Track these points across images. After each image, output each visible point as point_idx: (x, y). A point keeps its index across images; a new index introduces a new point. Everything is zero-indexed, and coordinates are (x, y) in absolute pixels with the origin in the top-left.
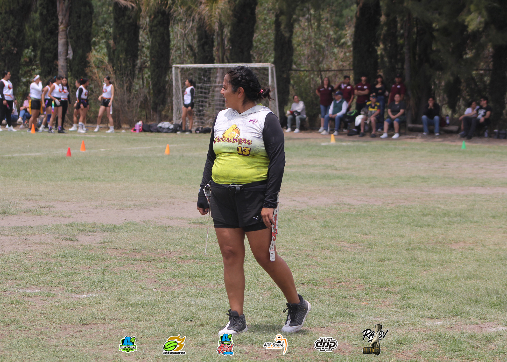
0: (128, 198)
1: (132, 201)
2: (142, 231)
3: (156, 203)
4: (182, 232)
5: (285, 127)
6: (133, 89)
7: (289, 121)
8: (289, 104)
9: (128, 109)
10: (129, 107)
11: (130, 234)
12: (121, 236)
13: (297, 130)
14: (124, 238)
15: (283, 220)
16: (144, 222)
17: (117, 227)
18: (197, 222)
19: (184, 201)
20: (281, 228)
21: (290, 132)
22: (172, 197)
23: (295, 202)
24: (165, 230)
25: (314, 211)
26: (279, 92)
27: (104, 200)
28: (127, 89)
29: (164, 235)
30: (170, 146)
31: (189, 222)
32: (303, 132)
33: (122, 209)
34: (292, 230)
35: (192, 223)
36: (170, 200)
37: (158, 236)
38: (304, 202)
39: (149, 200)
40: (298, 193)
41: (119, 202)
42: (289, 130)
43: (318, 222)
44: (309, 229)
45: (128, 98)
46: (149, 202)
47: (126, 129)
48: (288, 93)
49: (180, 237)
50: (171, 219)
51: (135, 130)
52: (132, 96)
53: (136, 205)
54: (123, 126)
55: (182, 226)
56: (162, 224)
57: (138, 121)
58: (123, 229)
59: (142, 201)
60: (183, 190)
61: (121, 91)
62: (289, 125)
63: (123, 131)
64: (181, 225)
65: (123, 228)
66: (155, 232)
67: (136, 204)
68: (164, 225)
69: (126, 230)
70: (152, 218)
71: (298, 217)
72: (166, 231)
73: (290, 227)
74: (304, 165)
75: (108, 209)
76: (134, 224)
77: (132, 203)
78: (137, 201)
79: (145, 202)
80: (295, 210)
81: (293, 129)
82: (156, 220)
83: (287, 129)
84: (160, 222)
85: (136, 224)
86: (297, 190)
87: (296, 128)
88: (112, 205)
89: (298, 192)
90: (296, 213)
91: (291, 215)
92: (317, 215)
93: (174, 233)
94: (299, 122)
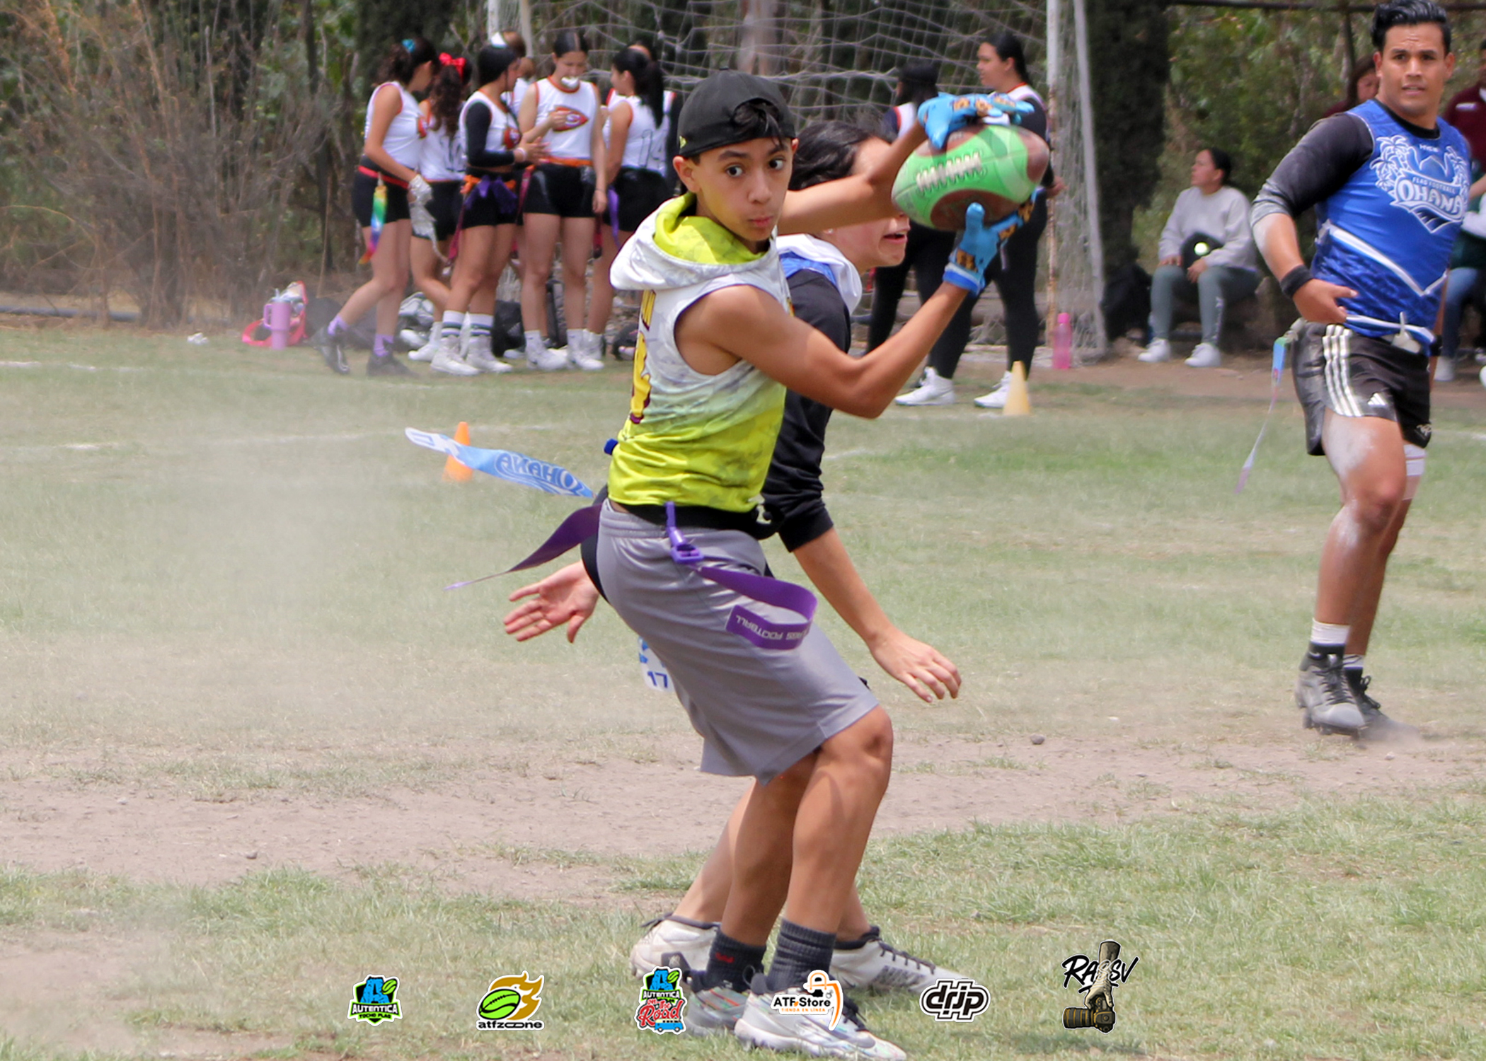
0: (259, 735)
1: (279, 747)
2: (356, 926)
3: (423, 768)
4: (594, 941)
5: (1137, 334)
6: (257, 95)
7: (1159, 295)
8: (1158, 199)
9: (227, 210)
10: (231, 200)
11: (291, 942)
12: (240, 957)
13: (1205, 353)
14: (260, 969)
15: (1172, 879)
16: (365, 875)
17: (210, 903)
18: (670, 881)
19: (584, 756)
20: (1164, 927)
21: (1162, 360)
22: (511, 732)
23: (1232, 776)
24: (489, 924)
25: (1348, 830)
26: (1102, 130)
27: (119, 740)
28: (219, 98)
29: (486, 951)
30: (471, 428)
31: (626, 879)
32: (1241, 361)
33: (228, 795)
34: (1228, 938)
35: (645, 885)
36: (502, 749)
37: (455, 959)
38: (1280, 777)
39: (379, 748)
40: (1237, 722)
41: (205, 755)
42: (1158, 348)
43: (1374, 895)
44: (1329, 933)
45: (226, 148)
46: (380, 759)
47: (212, 328)
48: (1155, 131)
49: (582, 968)
50: (517, 858)
51: (263, 335)
52: (247, 136)
53: (309, 776)
54: (193, 311)
55: (586, 902)
56: (467, 889)
57: (283, 285)
58: (243, 912)
59: (338, 753)
60: (568, 693)
61: (184, 105)
62: (1155, 320)
63: (196, 339)
64: (579, 896)
65: (249, 906)
66: (434, 937)
67: (307, 767)
68: (485, 897)
69: (261, 920)
70: (405, 854)
71: (1252, 860)
72: (498, 932)
73: (1214, 921)
74: (1255, 557)
75: (144, 793)
76: (304, 885)
77: (280, 761)
78: (308, 750)
79: (356, 759)
80: (1236, 824)
81: (1183, 345)
82: (432, 864)
83: (1145, 342)
84: (454, 876)
85: (319, 888)
86: (1231, 706)
87: (1198, 339)
88: (170, 772)
89: (1236, 715)
90: (1243, 837)
91: (1213, 849)
92: (1362, 854)
93: (543, 946)
94: (1220, 303)
